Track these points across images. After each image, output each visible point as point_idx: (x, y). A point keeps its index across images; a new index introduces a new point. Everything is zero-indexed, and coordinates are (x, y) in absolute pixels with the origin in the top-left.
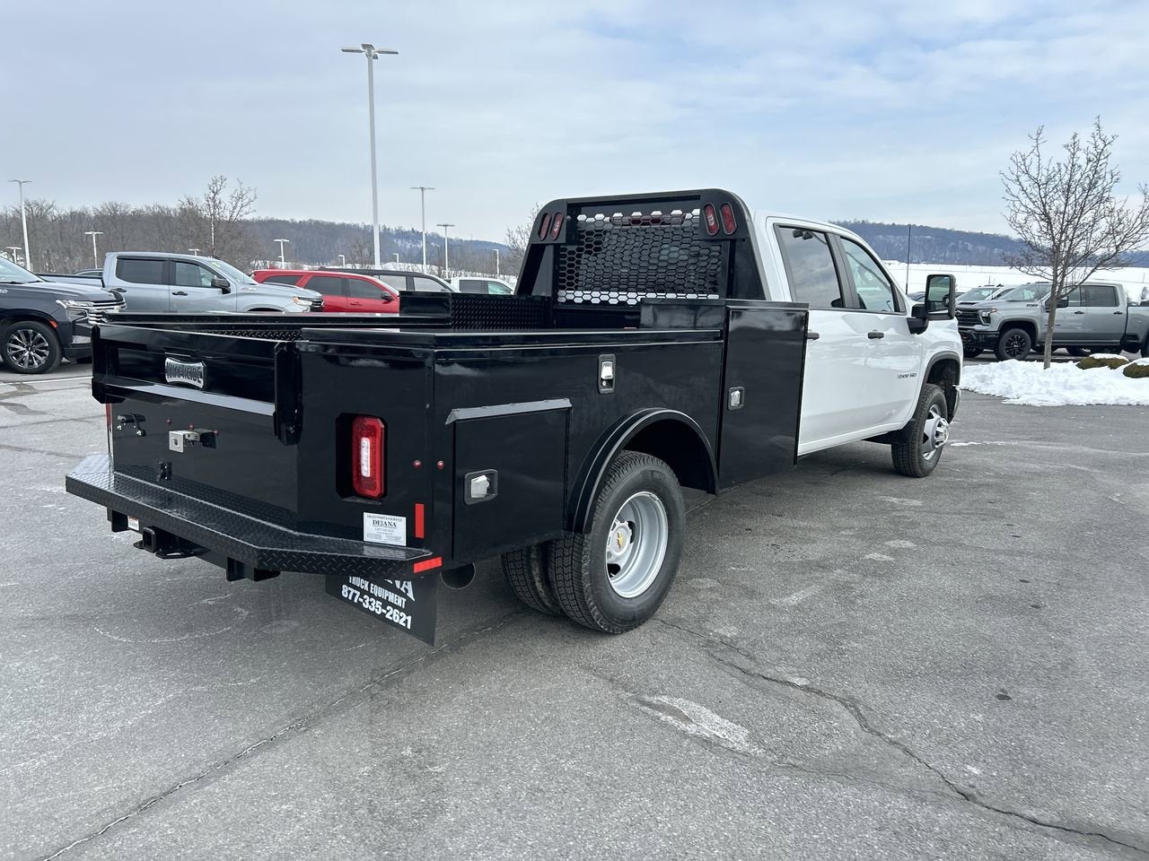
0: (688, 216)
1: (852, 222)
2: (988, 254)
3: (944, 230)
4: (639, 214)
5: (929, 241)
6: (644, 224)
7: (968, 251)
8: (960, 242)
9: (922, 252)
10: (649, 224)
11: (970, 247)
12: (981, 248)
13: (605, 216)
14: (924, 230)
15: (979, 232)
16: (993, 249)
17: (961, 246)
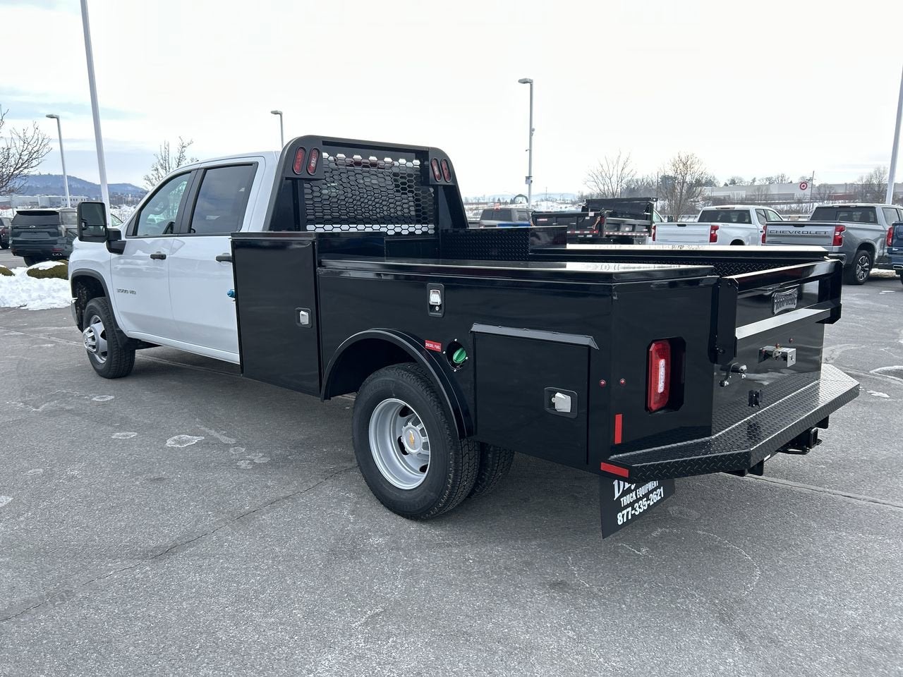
0: (396, 163)
6: (364, 166)
10: (368, 167)
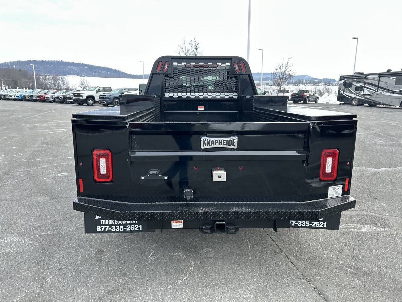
1: (57, 61)
2: (106, 74)
3: (91, 65)
4: (203, 63)
5: (86, 69)
7: (100, 73)
8: (97, 70)
9: (85, 73)
11: (100, 71)
12: (104, 72)
13: (187, 64)
14: (84, 65)
15: (102, 66)
16: (107, 72)
17: (97, 71)
